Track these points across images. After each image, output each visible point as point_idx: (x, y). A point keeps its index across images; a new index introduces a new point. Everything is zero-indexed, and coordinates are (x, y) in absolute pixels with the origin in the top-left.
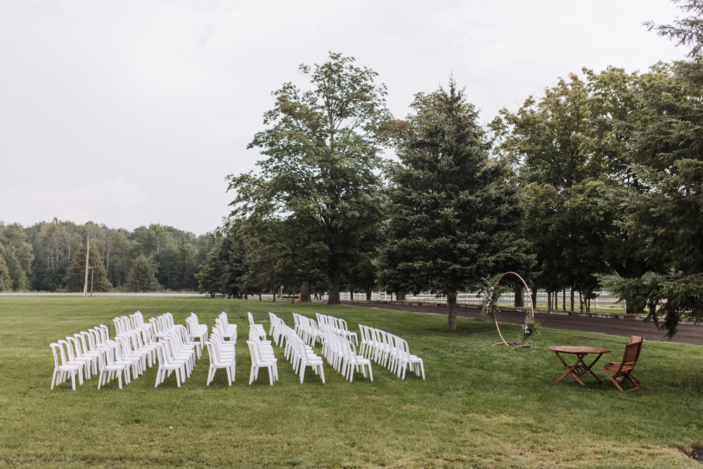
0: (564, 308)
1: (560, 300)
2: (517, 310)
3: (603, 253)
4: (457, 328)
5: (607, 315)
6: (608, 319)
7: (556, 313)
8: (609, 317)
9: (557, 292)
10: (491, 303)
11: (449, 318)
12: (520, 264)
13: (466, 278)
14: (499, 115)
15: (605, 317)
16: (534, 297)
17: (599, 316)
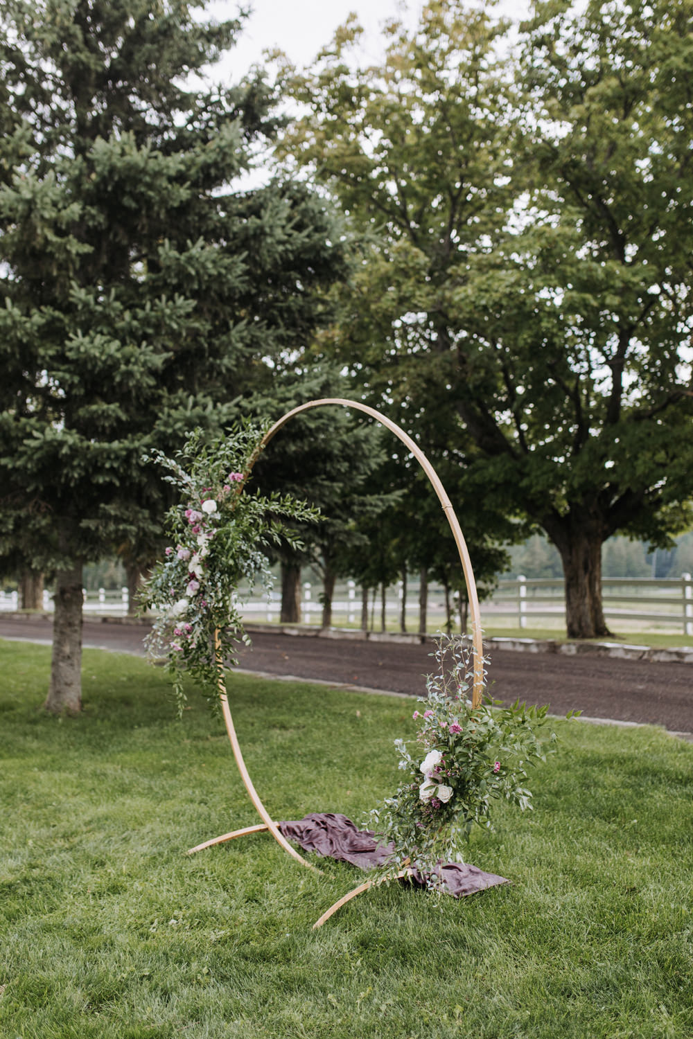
0: (403, 626)
1: (393, 606)
2: (287, 631)
3: (528, 475)
4: (83, 702)
5: (526, 645)
6: (530, 654)
7: (385, 638)
8: (534, 650)
9: (386, 585)
10: (201, 592)
11: (54, 664)
12: (328, 456)
13: (107, 493)
14: (262, 62)
15: (520, 649)
16: (326, 600)
17: (502, 647)
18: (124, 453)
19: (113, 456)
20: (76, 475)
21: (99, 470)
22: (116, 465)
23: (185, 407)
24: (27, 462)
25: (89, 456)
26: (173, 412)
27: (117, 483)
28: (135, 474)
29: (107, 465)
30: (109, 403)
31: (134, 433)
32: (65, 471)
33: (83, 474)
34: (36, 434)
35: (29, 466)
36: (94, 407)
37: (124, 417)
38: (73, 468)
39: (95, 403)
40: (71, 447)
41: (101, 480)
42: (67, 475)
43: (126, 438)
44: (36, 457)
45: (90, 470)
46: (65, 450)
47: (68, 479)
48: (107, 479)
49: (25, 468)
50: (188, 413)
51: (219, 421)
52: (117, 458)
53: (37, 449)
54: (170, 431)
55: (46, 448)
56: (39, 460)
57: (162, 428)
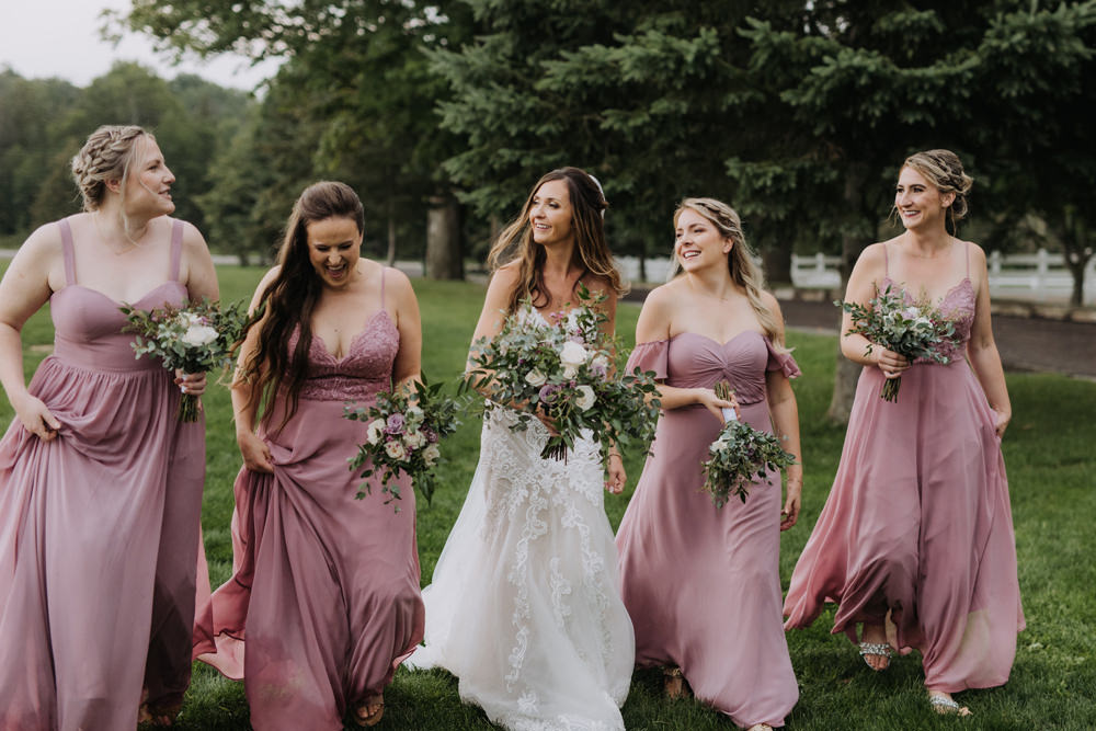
18: (942, 82)
19: (926, 86)
20: (877, 113)
21: (911, 106)
22: (931, 99)
23: (1027, 10)
24: (815, 96)
25: (895, 86)
26: (1009, 17)
27: (933, 123)
28: (955, 108)
29: (920, 100)
30: (921, 9)
31: (954, 50)
32: (863, 107)
33: (886, 110)
34: (827, 59)
35: (818, 102)
36: (900, 17)
37: (940, 28)
38: (874, 104)
39: (900, 9)
40: (872, 76)
41: (911, 120)
42: (865, 112)
43: (943, 58)
44: (826, 88)
45: (897, 104)
46: (863, 81)
47: (869, 119)
48: (919, 117)
49: (813, 103)
50: (1031, 20)
51: (1075, 27)
52: (933, 87)
53: (828, 78)
54: (1005, 45)
55: (837, 76)
56: (830, 92)
57: (995, 43)
